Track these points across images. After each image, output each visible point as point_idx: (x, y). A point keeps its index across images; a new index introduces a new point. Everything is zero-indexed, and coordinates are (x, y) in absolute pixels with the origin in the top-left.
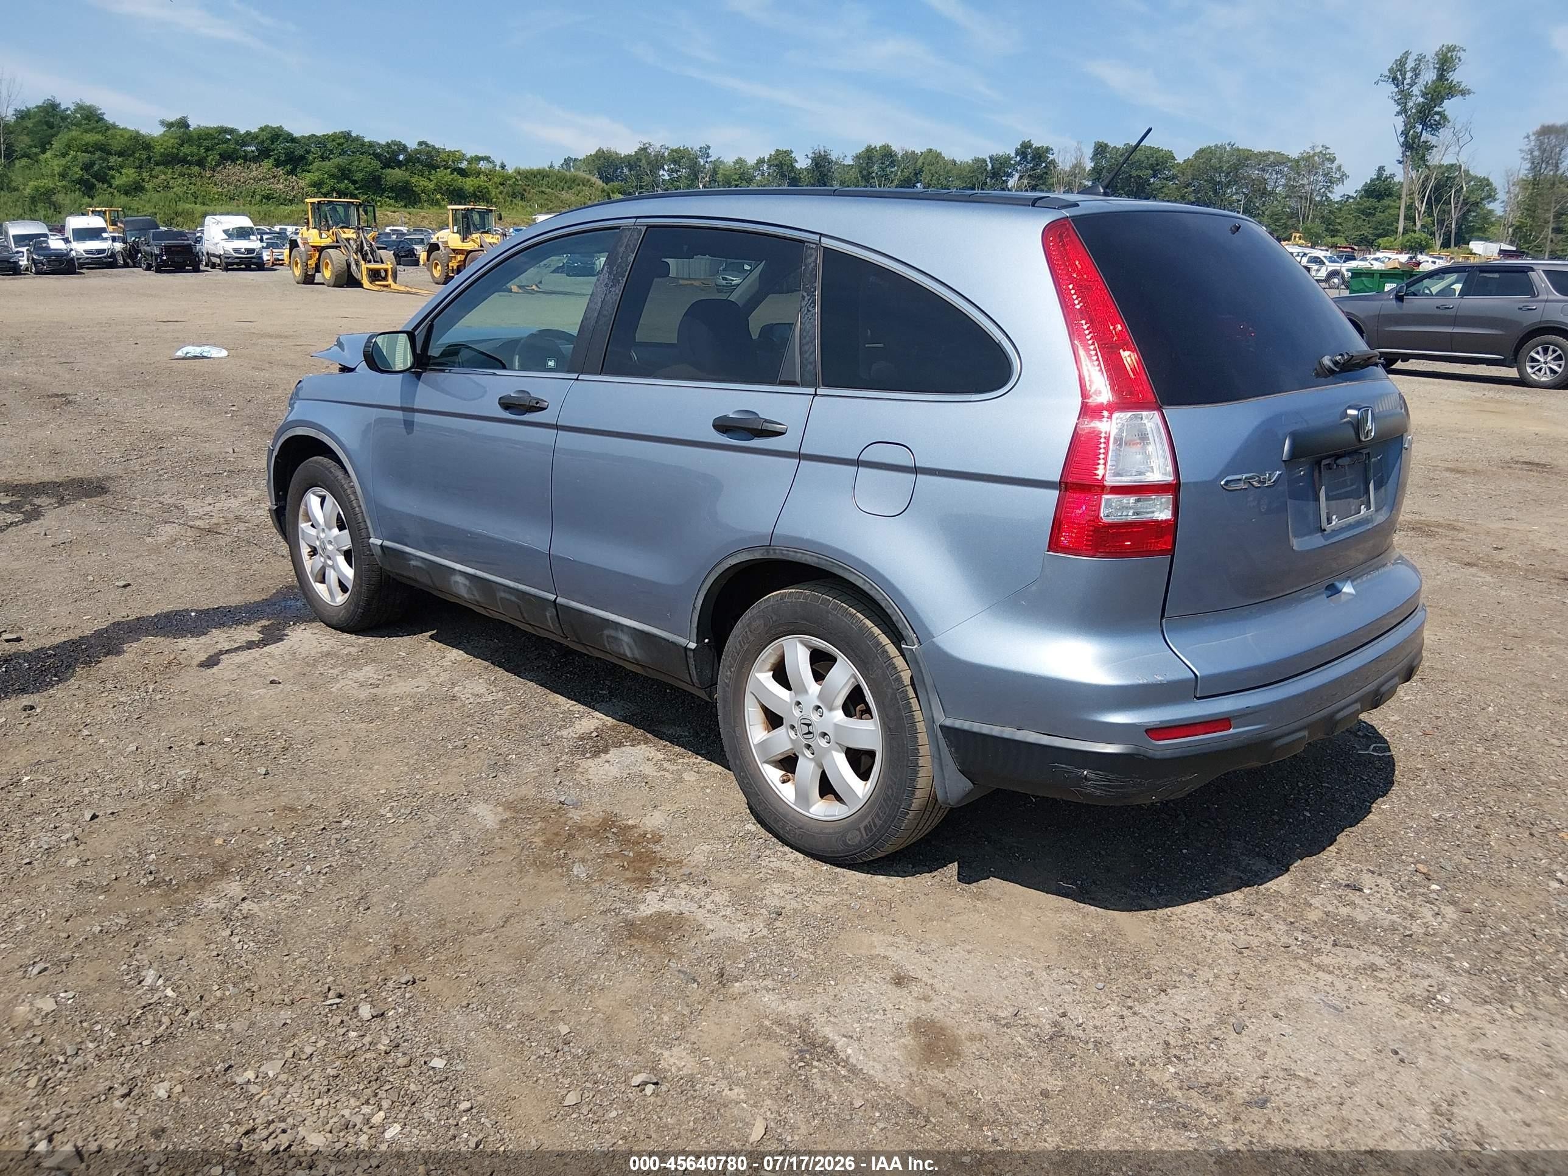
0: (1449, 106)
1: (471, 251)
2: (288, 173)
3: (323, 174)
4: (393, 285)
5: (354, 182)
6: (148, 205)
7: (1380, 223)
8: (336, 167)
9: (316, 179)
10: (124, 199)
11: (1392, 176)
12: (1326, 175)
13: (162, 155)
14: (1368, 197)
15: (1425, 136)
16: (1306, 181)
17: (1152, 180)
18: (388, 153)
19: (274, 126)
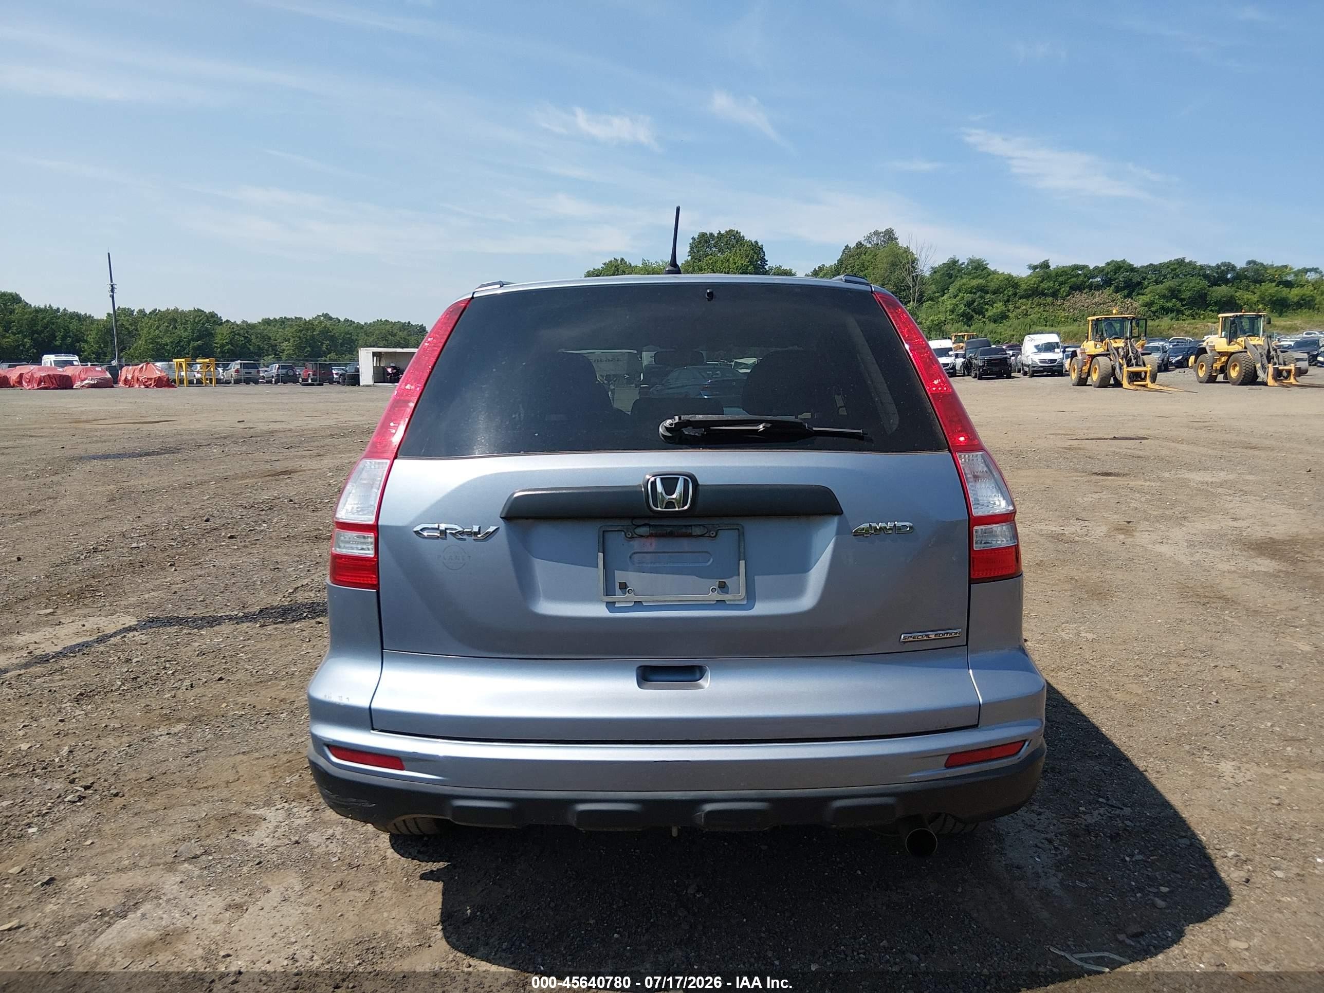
1: (1233, 353)
2: (1125, 297)
3: (1154, 296)
4: (1150, 385)
5: (1182, 300)
6: (1009, 329)
8: (1167, 289)
9: (1148, 300)
10: (992, 326)
13: (1026, 290)
18: (1217, 273)
19: (1119, 260)
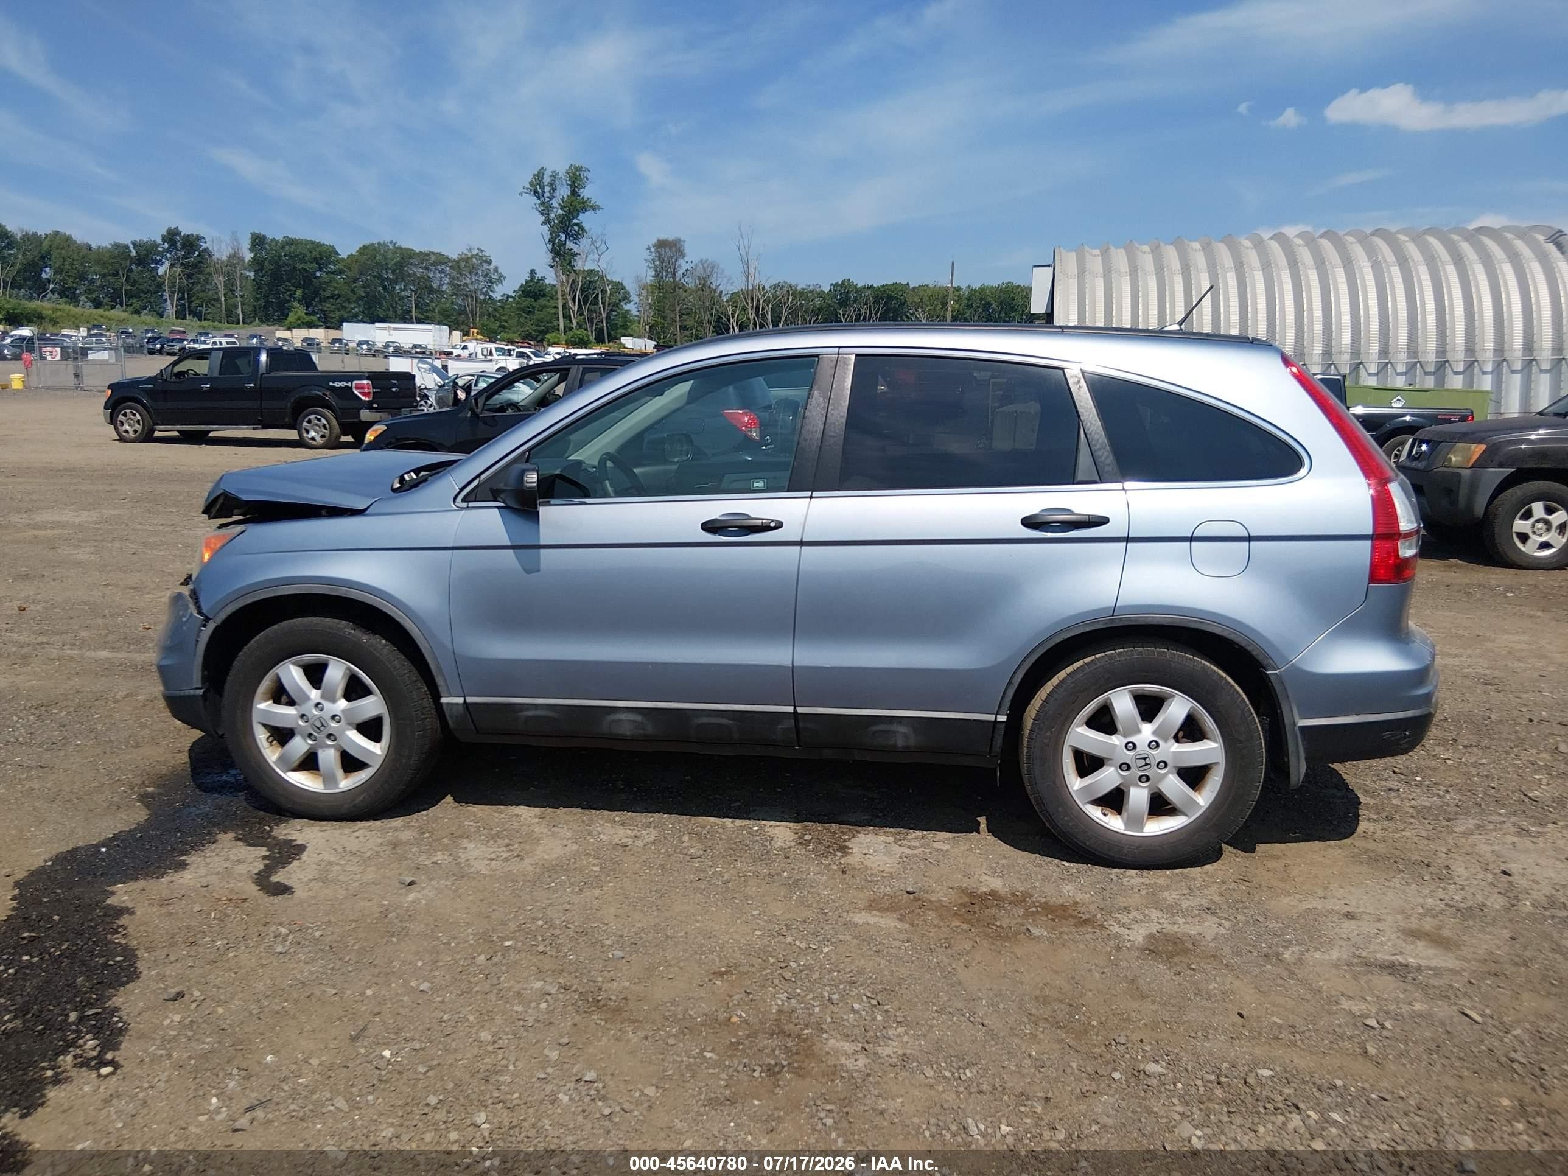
0: (585, 219)
7: (540, 320)
11: (543, 279)
12: (486, 276)
14: (525, 297)
15: (569, 245)
16: (468, 281)
17: (318, 274)
